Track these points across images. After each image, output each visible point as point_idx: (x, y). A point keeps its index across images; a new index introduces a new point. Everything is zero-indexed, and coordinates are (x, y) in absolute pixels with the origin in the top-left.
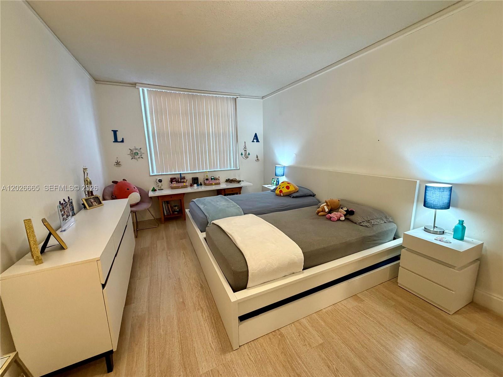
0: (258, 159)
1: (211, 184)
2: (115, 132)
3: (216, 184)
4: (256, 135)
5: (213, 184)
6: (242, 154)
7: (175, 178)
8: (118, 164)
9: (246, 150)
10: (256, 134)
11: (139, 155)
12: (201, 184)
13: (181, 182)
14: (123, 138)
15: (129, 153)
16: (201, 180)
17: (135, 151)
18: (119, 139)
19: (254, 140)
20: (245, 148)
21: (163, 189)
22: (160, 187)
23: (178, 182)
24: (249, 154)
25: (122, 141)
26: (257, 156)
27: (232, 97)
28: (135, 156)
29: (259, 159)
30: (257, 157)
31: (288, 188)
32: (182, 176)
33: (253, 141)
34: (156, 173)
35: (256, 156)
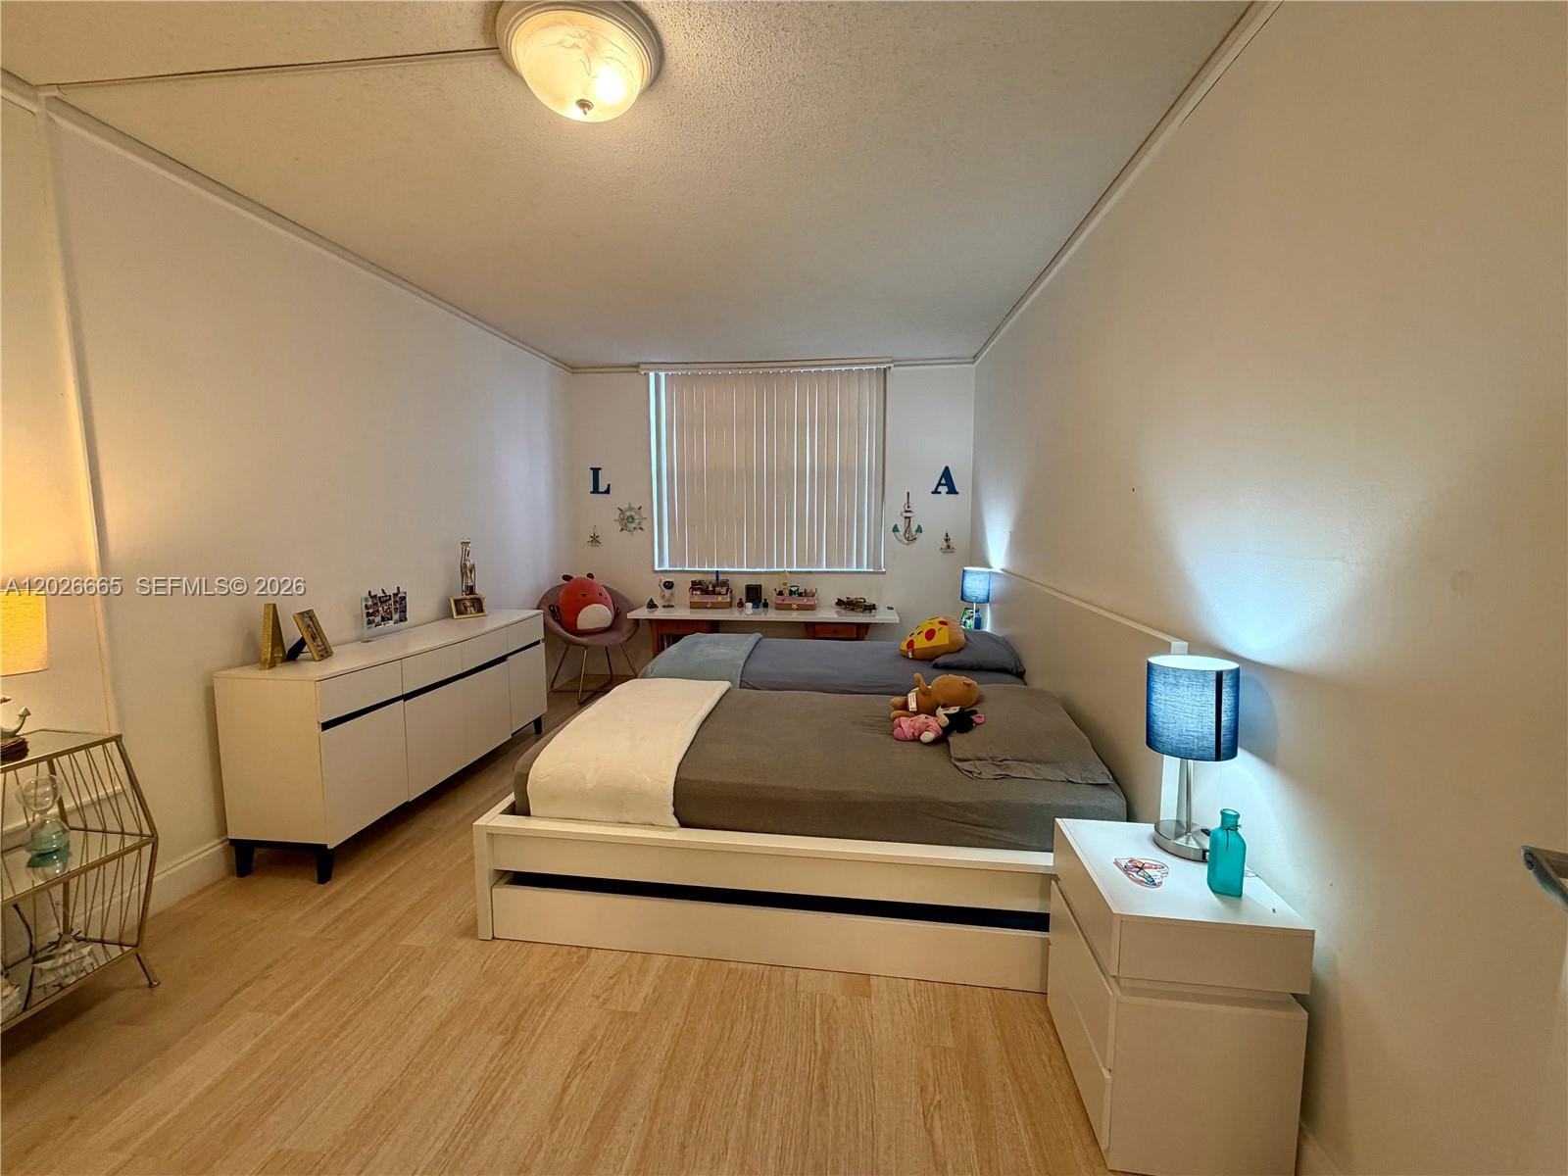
0: (948, 547)
1: (788, 608)
2: (596, 471)
3: (801, 608)
4: (946, 473)
5: (794, 606)
6: (895, 529)
7: (700, 583)
8: (595, 540)
9: (909, 518)
10: (947, 468)
11: (637, 521)
12: (766, 605)
13: (714, 592)
14: (609, 485)
15: (617, 518)
16: (769, 592)
17: (628, 514)
18: (602, 488)
19: (940, 489)
20: (907, 511)
21: (672, 606)
22: (669, 600)
23: (705, 592)
24: (919, 529)
25: (607, 491)
26: (947, 535)
27: (875, 368)
28: (629, 525)
29: (952, 546)
30: (947, 540)
31: (930, 635)
32: (721, 577)
33: (936, 492)
34: (670, 567)
35: (943, 536)
